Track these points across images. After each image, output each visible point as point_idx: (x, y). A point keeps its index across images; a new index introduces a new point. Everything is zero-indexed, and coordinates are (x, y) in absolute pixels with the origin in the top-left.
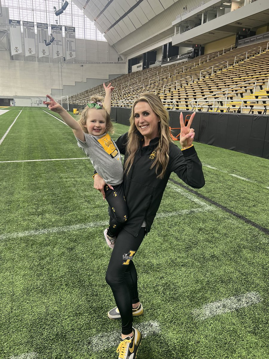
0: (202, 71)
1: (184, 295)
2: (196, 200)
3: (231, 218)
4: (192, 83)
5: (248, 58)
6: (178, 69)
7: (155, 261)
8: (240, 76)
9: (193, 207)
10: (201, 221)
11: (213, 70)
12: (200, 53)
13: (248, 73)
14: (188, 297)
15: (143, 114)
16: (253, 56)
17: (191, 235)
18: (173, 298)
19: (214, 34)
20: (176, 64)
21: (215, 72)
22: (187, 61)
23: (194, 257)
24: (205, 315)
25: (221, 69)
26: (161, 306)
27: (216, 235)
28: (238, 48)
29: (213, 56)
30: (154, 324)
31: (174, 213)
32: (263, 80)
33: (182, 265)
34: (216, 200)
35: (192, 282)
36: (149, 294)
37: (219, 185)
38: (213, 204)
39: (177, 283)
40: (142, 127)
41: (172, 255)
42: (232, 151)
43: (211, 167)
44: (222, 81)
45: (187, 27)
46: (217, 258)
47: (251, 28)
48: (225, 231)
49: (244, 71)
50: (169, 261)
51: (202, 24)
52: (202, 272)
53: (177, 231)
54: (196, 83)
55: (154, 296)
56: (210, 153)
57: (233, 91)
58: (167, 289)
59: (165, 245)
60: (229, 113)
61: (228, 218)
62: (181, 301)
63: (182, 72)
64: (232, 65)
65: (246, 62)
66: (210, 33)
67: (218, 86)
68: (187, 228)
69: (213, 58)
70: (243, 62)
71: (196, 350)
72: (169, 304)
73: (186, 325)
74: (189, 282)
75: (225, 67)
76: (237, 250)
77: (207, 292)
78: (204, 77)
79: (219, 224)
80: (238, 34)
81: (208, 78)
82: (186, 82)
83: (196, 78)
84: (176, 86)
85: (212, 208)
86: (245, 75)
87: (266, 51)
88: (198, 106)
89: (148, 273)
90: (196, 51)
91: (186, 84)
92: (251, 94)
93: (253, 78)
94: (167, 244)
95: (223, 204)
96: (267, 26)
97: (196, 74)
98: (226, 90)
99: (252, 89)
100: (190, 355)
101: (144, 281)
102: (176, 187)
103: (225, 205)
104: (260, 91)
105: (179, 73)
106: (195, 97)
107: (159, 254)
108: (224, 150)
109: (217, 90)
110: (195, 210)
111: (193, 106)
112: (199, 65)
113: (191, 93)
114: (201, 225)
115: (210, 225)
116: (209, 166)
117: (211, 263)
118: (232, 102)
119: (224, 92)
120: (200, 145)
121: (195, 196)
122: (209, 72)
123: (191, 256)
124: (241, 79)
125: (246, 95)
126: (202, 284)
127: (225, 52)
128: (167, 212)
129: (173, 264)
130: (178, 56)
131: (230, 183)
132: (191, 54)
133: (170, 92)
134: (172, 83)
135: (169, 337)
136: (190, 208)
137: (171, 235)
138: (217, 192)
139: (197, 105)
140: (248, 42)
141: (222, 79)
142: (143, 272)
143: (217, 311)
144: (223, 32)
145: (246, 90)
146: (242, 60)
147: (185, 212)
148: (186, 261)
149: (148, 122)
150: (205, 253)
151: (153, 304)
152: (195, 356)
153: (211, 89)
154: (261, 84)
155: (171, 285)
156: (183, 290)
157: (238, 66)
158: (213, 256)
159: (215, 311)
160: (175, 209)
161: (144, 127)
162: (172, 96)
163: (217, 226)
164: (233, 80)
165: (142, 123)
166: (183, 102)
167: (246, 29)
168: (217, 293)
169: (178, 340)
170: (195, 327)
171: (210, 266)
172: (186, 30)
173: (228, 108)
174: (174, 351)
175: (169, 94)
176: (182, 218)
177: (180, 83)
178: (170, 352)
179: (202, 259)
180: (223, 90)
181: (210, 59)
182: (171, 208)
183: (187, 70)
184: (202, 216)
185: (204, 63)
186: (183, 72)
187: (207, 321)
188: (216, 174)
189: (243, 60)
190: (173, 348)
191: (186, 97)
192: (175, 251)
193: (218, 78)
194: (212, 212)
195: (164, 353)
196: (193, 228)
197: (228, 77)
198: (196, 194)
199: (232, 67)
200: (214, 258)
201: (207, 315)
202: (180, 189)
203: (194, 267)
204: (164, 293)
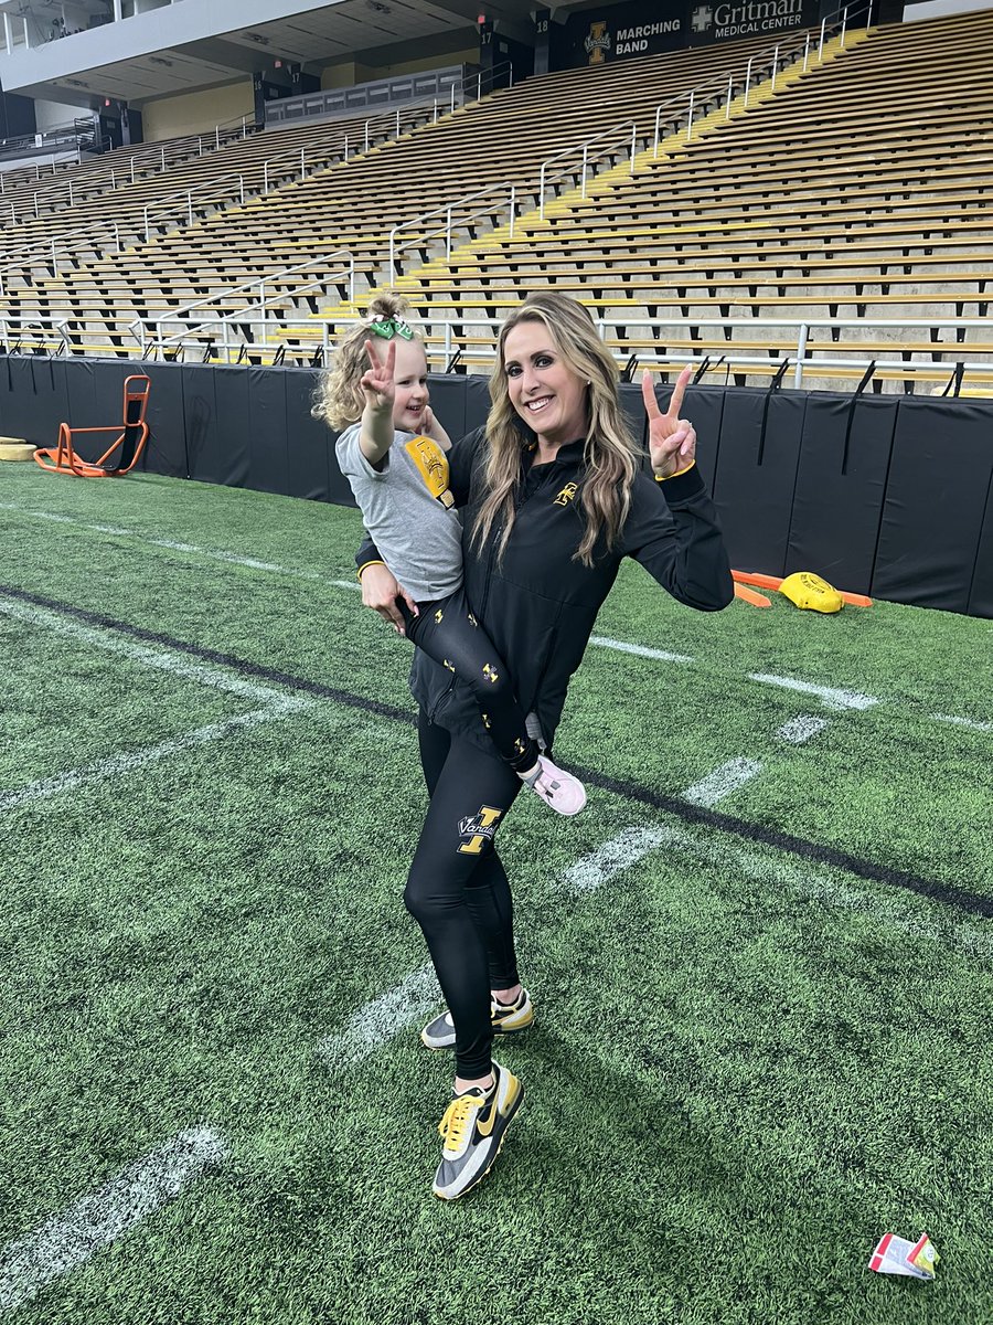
0: (151, 205)
1: (278, 1007)
2: (238, 685)
3: (371, 723)
4: (119, 253)
5: (309, 171)
6: (46, 189)
7: (141, 931)
8: (295, 234)
9: (233, 713)
10: (274, 753)
11: (193, 206)
12: (126, 133)
13: (318, 224)
14: (293, 1009)
15: (532, 364)
16: (326, 167)
17: (251, 807)
18: (244, 1029)
19: (169, 64)
20: (32, 171)
21: (201, 214)
22: (77, 162)
23: (281, 876)
24: (362, 1044)
25: (222, 204)
26: (207, 1071)
27: (336, 787)
28: (266, 130)
29: (182, 152)
30: (198, 1139)
31: (168, 747)
32: (373, 252)
33: (247, 915)
34: (309, 674)
35: (296, 959)
36: (148, 1046)
37: (304, 622)
38: (299, 688)
39: (245, 976)
40: (533, 406)
41: (200, 890)
42: (317, 504)
43: (258, 565)
44: (234, 251)
45: (58, 23)
46: (358, 858)
47: (302, 61)
48: (360, 769)
49: (303, 219)
50: (195, 914)
51: (116, 19)
52: (317, 916)
53: (195, 805)
54: (135, 252)
55: (171, 1046)
56: (244, 514)
57: (278, 288)
58: (213, 1007)
59: (164, 864)
60: (284, 368)
61: (359, 726)
62: (272, 1029)
63: (65, 206)
64: (258, 191)
65: (305, 186)
66: (153, 58)
67: (221, 269)
68: (231, 788)
69: (183, 159)
70: (294, 186)
71: (363, 1159)
72: (233, 1054)
73: (310, 1099)
74: (284, 962)
75: (233, 198)
76: (413, 818)
77: (352, 972)
78: (162, 229)
79: (336, 751)
80: (257, 77)
81: (178, 234)
82: (93, 245)
83: (131, 232)
84: (51, 261)
85: (301, 702)
86: (311, 233)
87: (363, 153)
88: (165, 342)
89: (124, 978)
90: (110, 125)
91: (94, 255)
92: (342, 302)
93: (337, 245)
94: (170, 860)
95: (332, 684)
96: (353, 63)
97: (128, 218)
98: (254, 283)
99: (343, 285)
100: (348, 1183)
101: (117, 1011)
102: (148, 652)
103: (341, 686)
104: (370, 293)
105: (52, 209)
106: (141, 307)
107: (149, 902)
108: (291, 500)
109: (220, 282)
110: (241, 719)
111: (143, 342)
112: (129, 180)
113: (120, 293)
114: (277, 766)
115: (306, 758)
116: (252, 563)
117: (341, 880)
118: (284, 326)
119: (248, 290)
120: (197, 488)
121: (230, 671)
122: (177, 214)
123: (269, 876)
124: (298, 248)
125: (328, 304)
126: (329, 953)
127: (225, 142)
128: (140, 745)
129: (213, 919)
130: (38, 137)
131: (337, 611)
132: (90, 136)
133: (30, 284)
134: (32, 249)
135: (262, 1158)
136: (223, 718)
137: (177, 825)
138: (304, 647)
139: (160, 338)
140: (298, 113)
141: (232, 243)
142: (104, 982)
143: (398, 1019)
144: (204, 62)
145: (323, 287)
146: (288, 179)
147: (207, 733)
148: (257, 895)
149: (551, 389)
150: (314, 852)
151: (174, 1075)
152: (366, 1177)
153: (196, 280)
154: (369, 267)
155: (224, 989)
156: (272, 992)
157: (281, 200)
158: (342, 857)
159: (389, 1021)
160: (170, 732)
161: (539, 405)
162: (44, 302)
163: (332, 755)
164: (272, 249)
165: (532, 391)
166: (95, 327)
167: (284, 62)
168: (382, 965)
169: (297, 1155)
170: (340, 1094)
171: (340, 891)
172: (53, 35)
173: (279, 350)
174: (294, 1193)
175: (27, 294)
176: (202, 757)
177: (66, 249)
178: (280, 1200)
179: (308, 877)
180: (244, 283)
181: (173, 163)
182: (151, 731)
183: (84, 198)
184: (272, 736)
185: (151, 175)
186: (68, 203)
187: (373, 1062)
188: (285, 587)
189: (293, 177)
190: (286, 1186)
191: (105, 306)
192: (209, 875)
193: (215, 237)
194: (302, 715)
195: (260, 1214)
196: (251, 784)
197: (251, 237)
198: (231, 665)
199: (259, 201)
200: (346, 861)
201: (369, 1040)
202: (166, 656)
203: (288, 909)
204: (207, 1027)
